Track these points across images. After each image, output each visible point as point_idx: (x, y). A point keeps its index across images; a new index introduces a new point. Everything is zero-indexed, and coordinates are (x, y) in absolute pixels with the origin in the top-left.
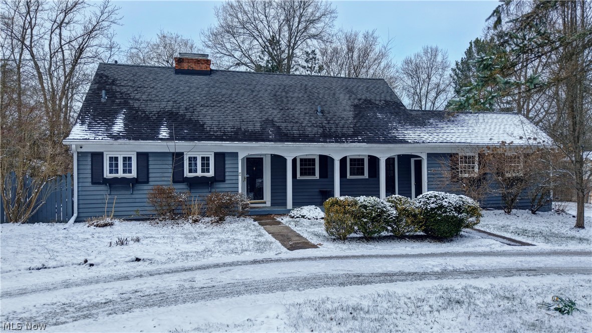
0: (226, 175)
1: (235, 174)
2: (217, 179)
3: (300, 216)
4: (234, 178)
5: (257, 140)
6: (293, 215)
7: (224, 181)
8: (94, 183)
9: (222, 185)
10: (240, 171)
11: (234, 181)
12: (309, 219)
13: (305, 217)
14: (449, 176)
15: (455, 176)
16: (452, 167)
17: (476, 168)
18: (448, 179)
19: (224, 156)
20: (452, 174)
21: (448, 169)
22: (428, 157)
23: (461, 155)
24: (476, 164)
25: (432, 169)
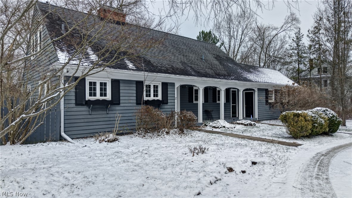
0: (168, 99)
1: (173, 98)
2: (164, 102)
4: (173, 101)
8: (78, 104)
9: (166, 106)
10: (176, 96)
11: (172, 104)
14: (265, 101)
15: (267, 101)
16: (266, 97)
17: (273, 97)
18: (265, 103)
19: (167, 85)
20: (266, 100)
21: (265, 97)
22: (258, 90)
23: (269, 90)
24: (274, 95)
25: (259, 97)
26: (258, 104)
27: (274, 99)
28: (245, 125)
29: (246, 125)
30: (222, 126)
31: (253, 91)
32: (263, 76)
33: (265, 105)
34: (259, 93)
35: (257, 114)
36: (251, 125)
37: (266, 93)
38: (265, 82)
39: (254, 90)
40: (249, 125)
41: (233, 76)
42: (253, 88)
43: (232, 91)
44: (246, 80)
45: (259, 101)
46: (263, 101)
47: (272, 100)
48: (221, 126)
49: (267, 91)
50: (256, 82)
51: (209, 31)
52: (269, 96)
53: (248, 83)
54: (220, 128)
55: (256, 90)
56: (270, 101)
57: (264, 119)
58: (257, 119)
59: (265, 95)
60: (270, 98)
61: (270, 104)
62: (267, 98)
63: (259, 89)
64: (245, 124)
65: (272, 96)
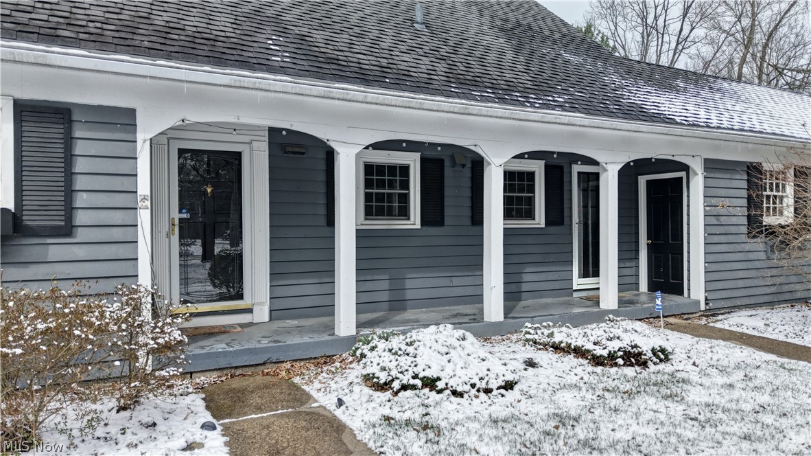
0: (78, 204)
1: (119, 200)
2: (29, 219)
3: (418, 383)
4: (118, 217)
5: (219, 59)
6: (383, 377)
7: (66, 230)
9: (56, 250)
10: (144, 187)
11: (117, 234)
12: (455, 393)
13: (440, 385)
14: (745, 221)
15: (753, 221)
16: (749, 198)
17: (789, 201)
18: (744, 229)
19: (70, 122)
20: (749, 216)
21: (744, 202)
22: (706, 169)
23: (766, 167)
24: (790, 190)
25: (713, 201)
26: (708, 234)
27: (792, 209)
28: (597, 361)
29: (602, 364)
30: (415, 377)
31: (683, 174)
32: (737, 108)
33: (744, 238)
34: (712, 183)
35: (703, 280)
36: (633, 357)
37: (748, 181)
38: (741, 130)
39: (686, 168)
40: (620, 361)
41: (560, 94)
42: (677, 159)
43: (579, 173)
44: (637, 113)
45: (713, 221)
46: (734, 220)
47: (781, 214)
48: (407, 379)
49: (753, 171)
50: (694, 125)
51: (585, 25)
52: (768, 197)
53: (645, 127)
54: (404, 387)
55: (697, 167)
56: (768, 220)
57: (739, 302)
58: (698, 302)
59: (744, 193)
60: (771, 205)
61: (771, 232)
62: (754, 204)
63: (712, 166)
64: (599, 351)
65: (781, 198)
